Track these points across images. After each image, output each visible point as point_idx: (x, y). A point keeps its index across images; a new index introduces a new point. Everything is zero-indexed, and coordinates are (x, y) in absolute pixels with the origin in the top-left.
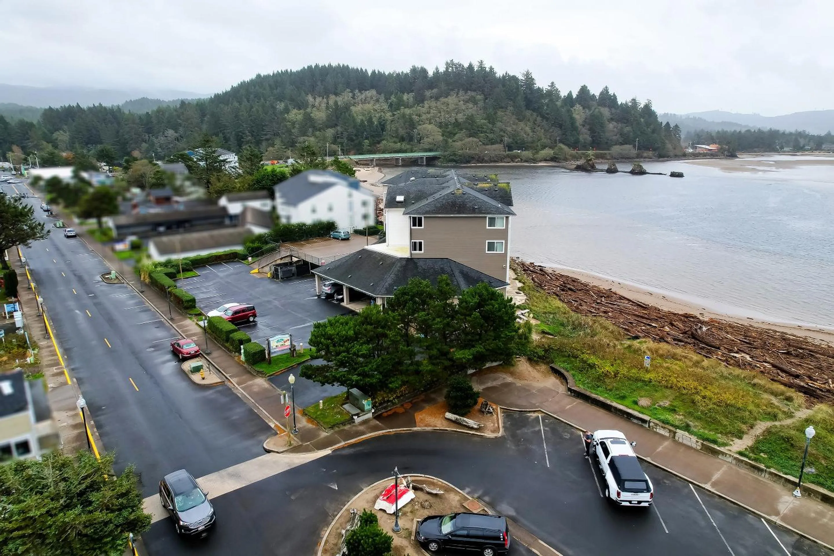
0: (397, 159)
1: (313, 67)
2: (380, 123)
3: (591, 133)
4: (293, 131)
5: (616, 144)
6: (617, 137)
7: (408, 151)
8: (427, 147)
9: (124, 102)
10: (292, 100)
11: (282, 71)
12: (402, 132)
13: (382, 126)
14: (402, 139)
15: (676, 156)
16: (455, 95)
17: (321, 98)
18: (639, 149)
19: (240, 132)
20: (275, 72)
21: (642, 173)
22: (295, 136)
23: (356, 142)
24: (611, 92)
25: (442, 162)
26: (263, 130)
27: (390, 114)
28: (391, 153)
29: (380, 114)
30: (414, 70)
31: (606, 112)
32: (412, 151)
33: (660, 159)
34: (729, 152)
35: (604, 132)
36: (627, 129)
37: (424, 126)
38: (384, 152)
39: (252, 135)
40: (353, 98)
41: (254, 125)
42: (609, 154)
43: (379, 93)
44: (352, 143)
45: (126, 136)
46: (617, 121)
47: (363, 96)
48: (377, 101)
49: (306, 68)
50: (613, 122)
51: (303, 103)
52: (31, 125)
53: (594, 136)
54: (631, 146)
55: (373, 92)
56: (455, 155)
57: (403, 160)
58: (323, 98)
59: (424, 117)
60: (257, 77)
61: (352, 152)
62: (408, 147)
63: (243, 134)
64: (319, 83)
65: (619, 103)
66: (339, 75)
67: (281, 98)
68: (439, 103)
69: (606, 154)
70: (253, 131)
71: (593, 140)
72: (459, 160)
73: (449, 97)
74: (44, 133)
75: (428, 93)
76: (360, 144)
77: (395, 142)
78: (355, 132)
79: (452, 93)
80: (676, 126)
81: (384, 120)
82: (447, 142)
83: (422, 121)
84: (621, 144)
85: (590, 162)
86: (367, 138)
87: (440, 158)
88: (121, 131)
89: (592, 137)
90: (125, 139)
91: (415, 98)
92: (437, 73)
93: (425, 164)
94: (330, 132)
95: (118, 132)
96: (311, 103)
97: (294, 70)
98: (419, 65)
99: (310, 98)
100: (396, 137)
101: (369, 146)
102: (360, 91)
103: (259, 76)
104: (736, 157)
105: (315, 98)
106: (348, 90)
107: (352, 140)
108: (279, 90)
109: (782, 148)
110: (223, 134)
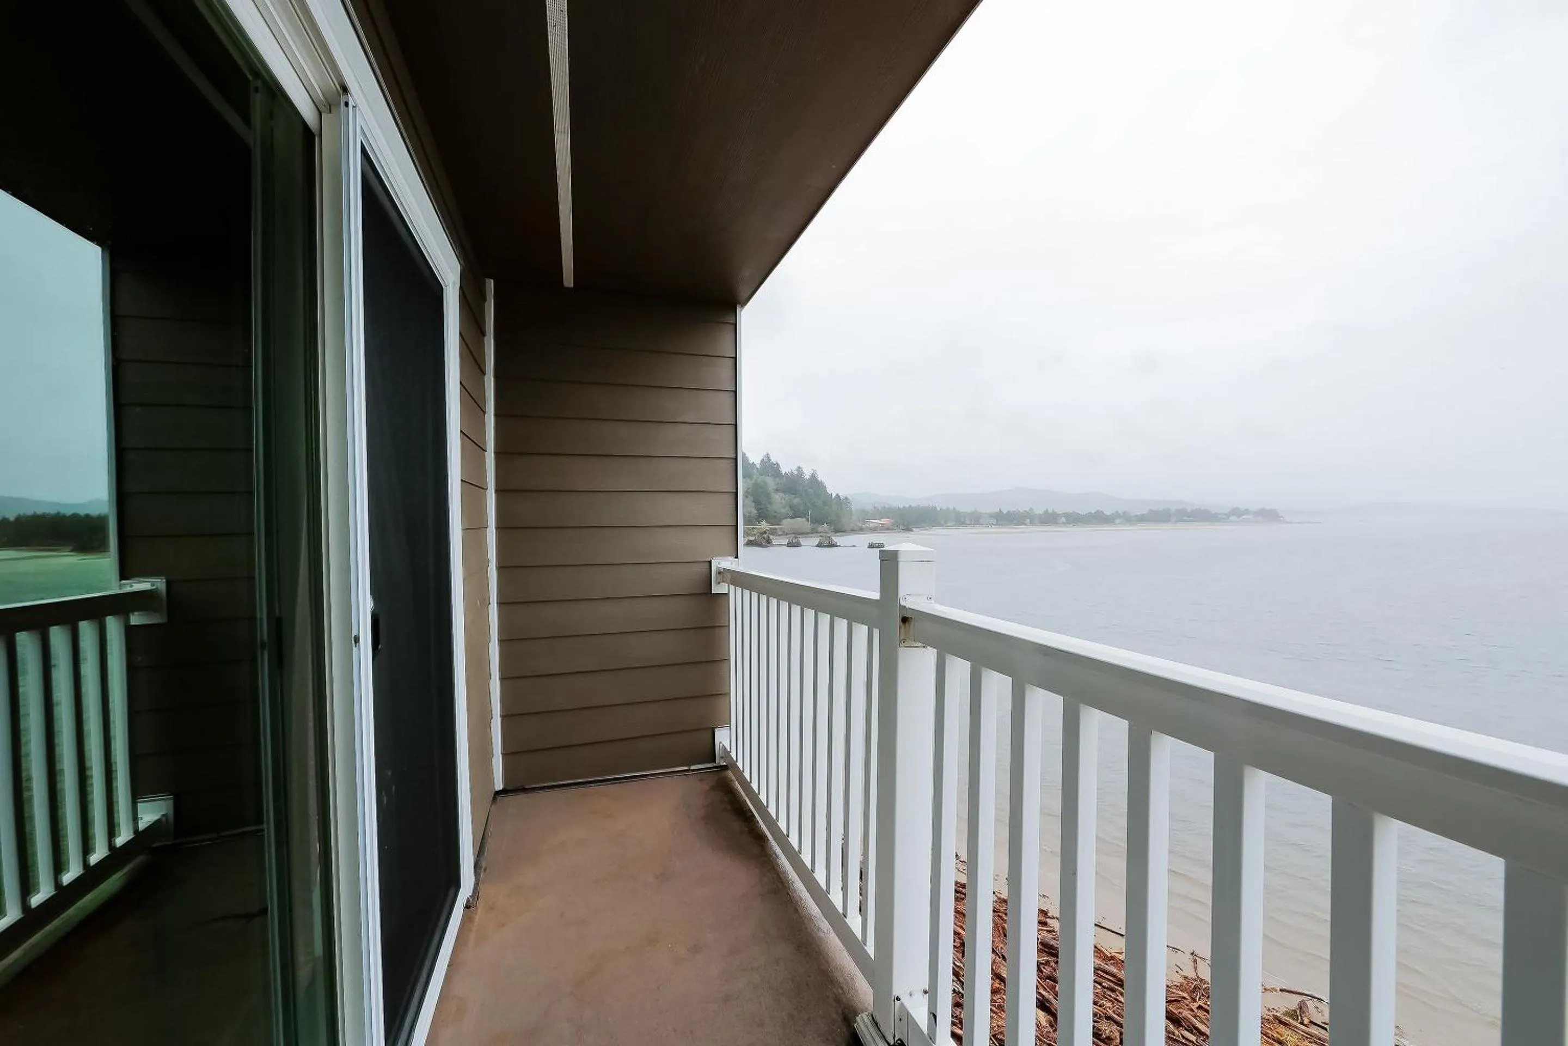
3: (756, 505)
5: (786, 518)
6: (786, 510)
15: (852, 530)
18: (812, 522)
21: (832, 545)
24: (773, 460)
31: (771, 483)
33: (838, 534)
34: (904, 525)
35: (770, 503)
36: (796, 501)
42: (781, 529)
46: (784, 492)
50: (779, 493)
53: (761, 509)
54: (804, 519)
65: (783, 472)
69: (776, 529)
71: (759, 513)
80: (846, 498)
84: (792, 518)
85: (765, 536)
89: (758, 511)
104: (912, 531)
109: (946, 522)
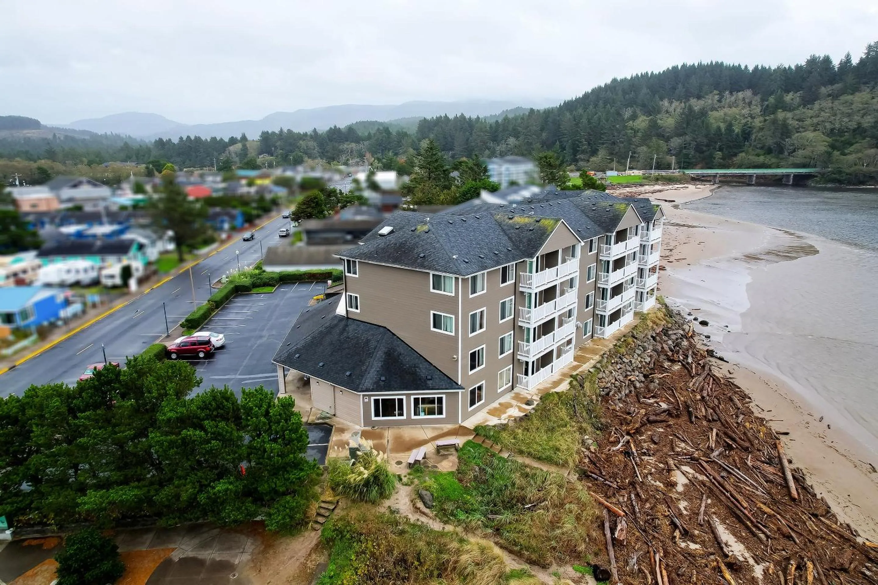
0: (751, 176)
1: (679, 68)
2: (743, 131)
4: (634, 140)
7: (773, 166)
8: (798, 161)
9: (501, 111)
10: (644, 106)
11: (642, 74)
12: (770, 142)
13: (746, 134)
14: (769, 151)
16: (868, 90)
17: (679, 102)
19: (577, 140)
20: (634, 75)
22: (636, 145)
23: (707, 153)
25: (817, 182)
26: (601, 138)
27: (762, 119)
28: (749, 168)
29: (746, 120)
30: (812, 61)
32: (778, 167)
37: (803, 134)
38: (740, 167)
39: (589, 144)
40: (719, 101)
41: (592, 133)
43: (755, 94)
44: (702, 155)
45: (473, 144)
47: (733, 98)
48: (750, 104)
49: (670, 68)
51: (655, 108)
52: (405, 134)
55: (748, 93)
56: (840, 172)
57: (759, 177)
58: (681, 102)
59: (808, 122)
60: (612, 82)
61: (700, 165)
62: (774, 160)
63: (580, 142)
64: (680, 86)
66: (708, 74)
67: (631, 104)
68: (836, 102)
70: (591, 140)
72: (845, 180)
73: (857, 94)
74: (413, 141)
75: (824, 90)
76: (711, 157)
77: (758, 155)
78: (705, 141)
79: (863, 87)
81: (750, 127)
82: (829, 154)
83: (803, 128)
86: (720, 149)
87: (814, 176)
88: (470, 138)
90: (472, 146)
91: (803, 98)
92: (846, 63)
93: (791, 183)
94: (676, 142)
95: (467, 140)
96: (665, 109)
97: (656, 72)
98: (821, 54)
99: (666, 103)
100: (762, 148)
101: (721, 159)
102: (731, 93)
103: (614, 80)
105: (671, 103)
106: (716, 92)
107: (702, 152)
108: (632, 95)
110: (560, 142)
